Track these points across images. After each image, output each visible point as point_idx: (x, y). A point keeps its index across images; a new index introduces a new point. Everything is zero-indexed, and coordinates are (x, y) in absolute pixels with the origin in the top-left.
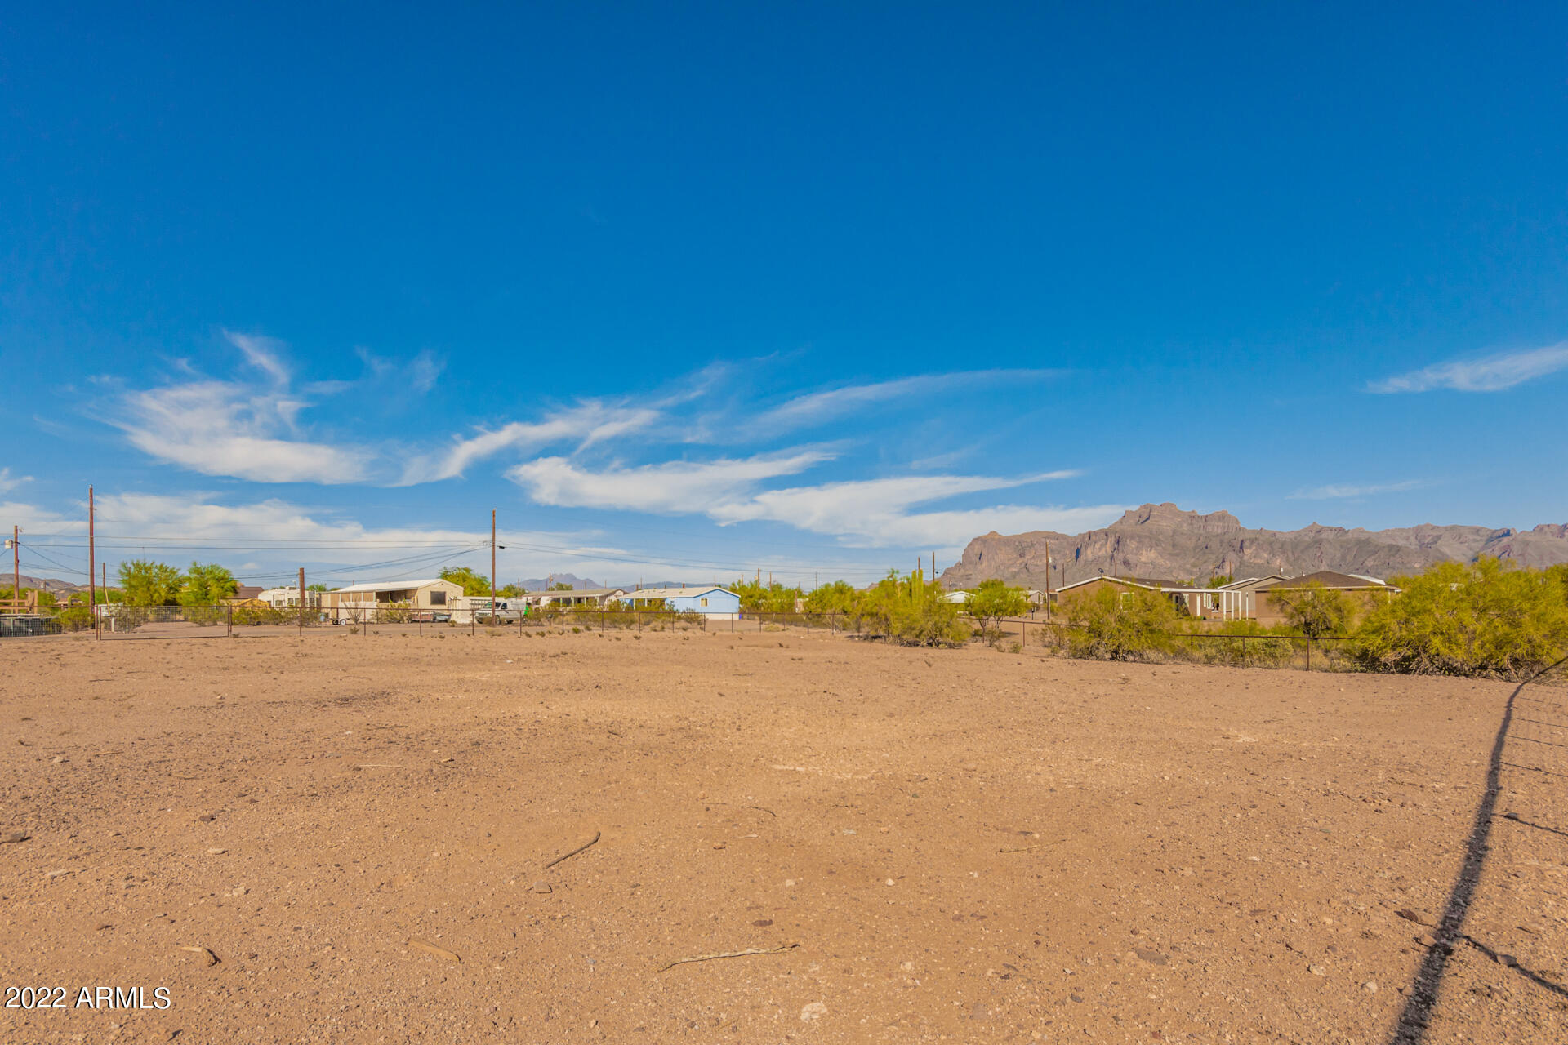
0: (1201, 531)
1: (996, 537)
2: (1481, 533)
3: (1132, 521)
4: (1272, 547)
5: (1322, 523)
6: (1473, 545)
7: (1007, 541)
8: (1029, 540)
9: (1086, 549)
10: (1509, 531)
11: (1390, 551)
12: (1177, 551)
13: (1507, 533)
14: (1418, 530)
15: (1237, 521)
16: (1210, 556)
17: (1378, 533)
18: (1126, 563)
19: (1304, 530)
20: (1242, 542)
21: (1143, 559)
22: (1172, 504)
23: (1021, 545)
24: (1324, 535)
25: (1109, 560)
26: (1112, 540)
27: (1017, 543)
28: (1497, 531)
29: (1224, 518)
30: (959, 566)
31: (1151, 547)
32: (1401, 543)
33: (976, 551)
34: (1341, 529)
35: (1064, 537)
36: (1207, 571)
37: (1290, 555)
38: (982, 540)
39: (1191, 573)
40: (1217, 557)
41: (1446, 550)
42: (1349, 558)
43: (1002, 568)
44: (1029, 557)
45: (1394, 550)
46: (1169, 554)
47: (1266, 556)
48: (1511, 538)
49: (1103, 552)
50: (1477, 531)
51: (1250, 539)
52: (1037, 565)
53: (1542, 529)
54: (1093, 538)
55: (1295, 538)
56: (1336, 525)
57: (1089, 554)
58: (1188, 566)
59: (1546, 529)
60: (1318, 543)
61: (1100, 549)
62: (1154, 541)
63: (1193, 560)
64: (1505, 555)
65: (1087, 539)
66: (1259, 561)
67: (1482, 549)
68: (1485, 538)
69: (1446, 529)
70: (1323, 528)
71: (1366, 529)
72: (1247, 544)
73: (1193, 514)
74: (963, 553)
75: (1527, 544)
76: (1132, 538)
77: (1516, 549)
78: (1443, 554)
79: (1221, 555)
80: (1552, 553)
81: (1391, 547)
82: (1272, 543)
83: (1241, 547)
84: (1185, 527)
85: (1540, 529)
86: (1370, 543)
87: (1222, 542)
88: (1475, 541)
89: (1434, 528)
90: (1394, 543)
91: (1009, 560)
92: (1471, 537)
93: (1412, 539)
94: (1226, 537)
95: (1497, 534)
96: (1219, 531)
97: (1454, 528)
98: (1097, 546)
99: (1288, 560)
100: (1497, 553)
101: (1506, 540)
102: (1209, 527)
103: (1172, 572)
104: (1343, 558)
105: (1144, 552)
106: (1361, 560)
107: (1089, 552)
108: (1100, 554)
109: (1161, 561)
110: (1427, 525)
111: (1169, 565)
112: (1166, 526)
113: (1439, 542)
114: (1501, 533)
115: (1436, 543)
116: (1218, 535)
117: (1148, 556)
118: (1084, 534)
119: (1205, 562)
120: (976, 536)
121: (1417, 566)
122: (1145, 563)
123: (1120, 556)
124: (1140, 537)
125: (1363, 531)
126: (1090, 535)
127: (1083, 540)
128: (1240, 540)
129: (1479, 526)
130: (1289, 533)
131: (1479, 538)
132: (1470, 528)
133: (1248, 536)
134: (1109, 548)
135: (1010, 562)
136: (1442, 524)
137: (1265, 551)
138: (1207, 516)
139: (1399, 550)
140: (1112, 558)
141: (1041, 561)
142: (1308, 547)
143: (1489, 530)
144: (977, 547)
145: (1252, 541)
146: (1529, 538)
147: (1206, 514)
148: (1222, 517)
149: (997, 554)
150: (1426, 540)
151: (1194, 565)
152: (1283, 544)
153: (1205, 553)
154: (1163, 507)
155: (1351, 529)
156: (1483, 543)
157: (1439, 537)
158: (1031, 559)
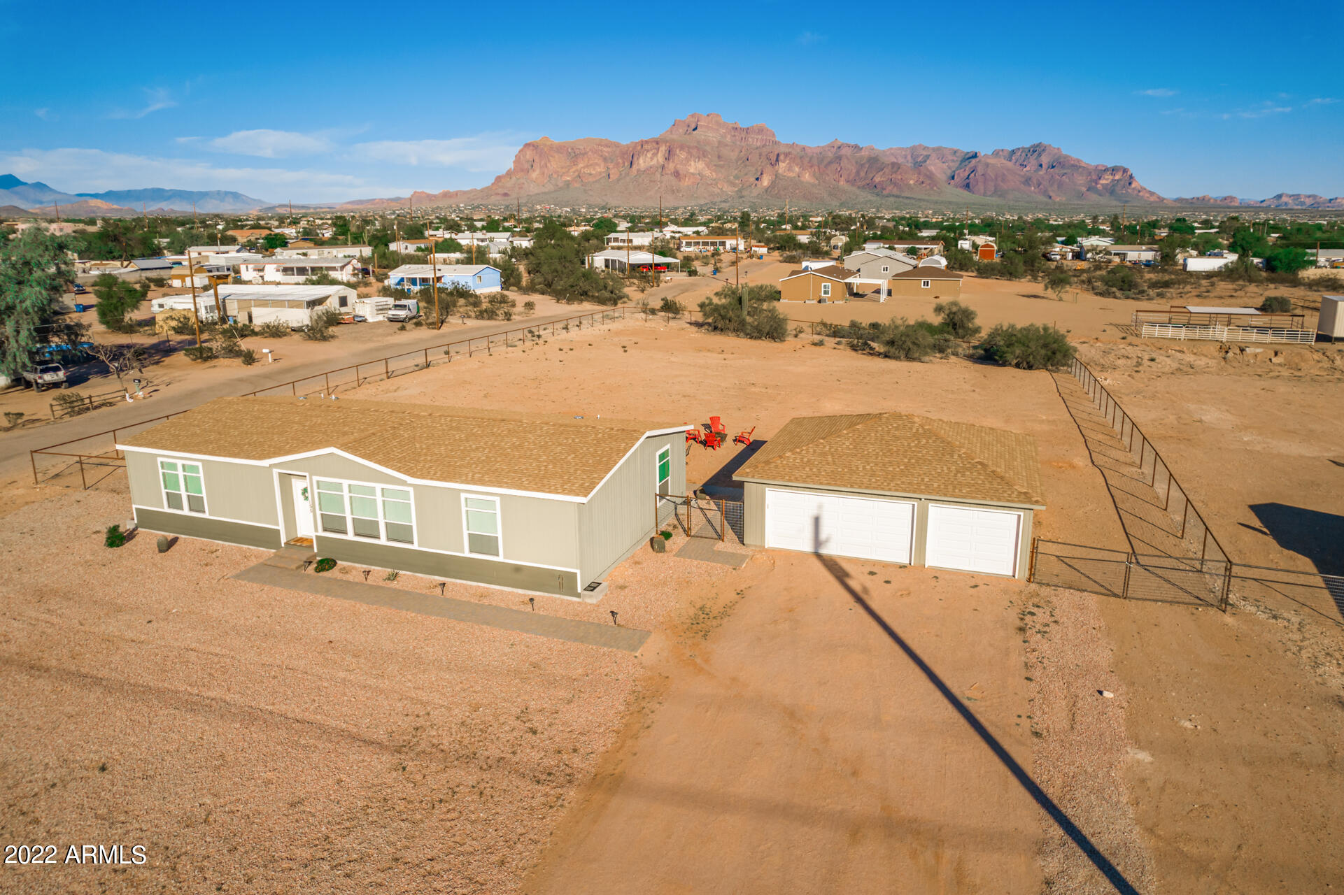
0: (743, 144)
1: (548, 143)
2: (957, 154)
3: (681, 131)
4: (802, 162)
5: (842, 140)
6: (951, 164)
7: (560, 149)
8: (582, 147)
9: (638, 159)
10: (976, 153)
11: (893, 168)
12: (722, 163)
13: (975, 156)
14: (914, 149)
15: (774, 135)
16: (750, 168)
17: (884, 151)
18: (677, 174)
19: (828, 146)
20: (778, 155)
21: (692, 170)
22: (718, 115)
23: (573, 154)
24: (844, 151)
25: (660, 170)
26: (663, 149)
27: (570, 150)
28: (968, 153)
29: (762, 130)
30: (509, 173)
31: (699, 158)
32: (901, 160)
33: (528, 157)
34: (856, 147)
35: (617, 145)
36: (748, 184)
37: (817, 170)
38: (533, 146)
39: (734, 185)
40: (757, 170)
41: (932, 168)
42: (862, 174)
43: (555, 176)
44: (582, 165)
45: (896, 167)
46: (715, 165)
47: (797, 169)
48: (977, 160)
49: (654, 162)
50: (955, 152)
51: (784, 154)
52: (590, 174)
53: (998, 153)
54: (646, 147)
55: (821, 153)
56: (852, 143)
57: (642, 163)
58: (732, 178)
59: (1001, 153)
60: (839, 158)
61: (652, 159)
62: (700, 151)
63: (736, 171)
64: (973, 174)
65: (639, 147)
66: (791, 175)
67: (958, 168)
68: (960, 159)
69: (933, 149)
70: (842, 144)
71: (875, 147)
72: (782, 157)
73: (736, 126)
74: (514, 159)
75: (987, 165)
76: (682, 148)
77: (980, 170)
78: (932, 173)
79: (760, 168)
80: (1004, 174)
81: (893, 164)
82: (802, 157)
83: (777, 160)
84: (728, 139)
85: (996, 154)
86: (878, 160)
87: (760, 155)
88: (953, 161)
89: (925, 148)
90: (895, 160)
91: (562, 168)
92: (950, 158)
93: (909, 157)
94: (764, 149)
95: (967, 156)
96: (759, 144)
97: (938, 149)
98: (649, 155)
99: (814, 175)
100: (967, 173)
101: (974, 161)
102: (750, 140)
103: (716, 184)
104: (858, 173)
105: (693, 163)
106: (871, 176)
107: (641, 161)
108: (652, 163)
109: (707, 173)
110: (920, 145)
111: (715, 176)
112: (713, 137)
113: (928, 162)
114: (970, 155)
115: (925, 161)
116: (757, 148)
117: (696, 167)
118: (637, 143)
119: (746, 174)
120: (528, 142)
121: (912, 182)
122: (693, 174)
123: (671, 166)
124: (689, 147)
125: (873, 149)
126: (643, 144)
127: (634, 148)
128: (776, 153)
129: (956, 147)
130: (815, 148)
131: (955, 159)
132: (950, 149)
133: (782, 150)
134: (660, 158)
135: (564, 170)
136: (931, 146)
137: (797, 165)
138: (748, 129)
139: (899, 168)
140: (663, 167)
141: (594, 169)
142: (830, 163)
143: (963, 152)
144: (528, 153)
145: (786, 155)
146: (991, 161)
147: (745, 126)
148: (761, 130)
149: (549, 161)
150: (919, 160)
151: (736, 177)
152: (811, 158)
153: (746, 166)
154: (710, 118)
155: (864, 146)
156: (957, 164)
157: (928, 157)
158: (584, 167)
